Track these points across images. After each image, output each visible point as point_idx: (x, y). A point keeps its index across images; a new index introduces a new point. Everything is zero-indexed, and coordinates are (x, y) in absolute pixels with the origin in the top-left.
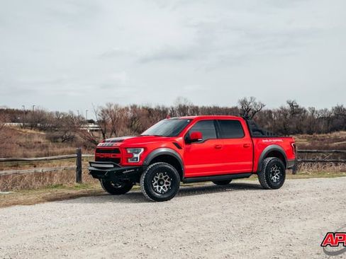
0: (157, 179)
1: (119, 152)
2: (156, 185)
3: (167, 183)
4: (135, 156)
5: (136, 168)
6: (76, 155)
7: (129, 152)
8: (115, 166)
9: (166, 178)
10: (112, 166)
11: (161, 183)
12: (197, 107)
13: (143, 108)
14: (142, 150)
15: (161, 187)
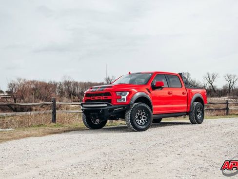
0: (137, 115)
1: (110, 95)
2: (137, 119)
3: (144, 118)
4: (123, 97)
5: (125, 106)
6: (52, 103)
7: (118, 95)
8: (108, 105)
9: (143, 114)
10: (106, 105)
11: (141, 118)
12: (77, 82)
13: (40, 82)
14: (128, 93)
15: (140, 121)
